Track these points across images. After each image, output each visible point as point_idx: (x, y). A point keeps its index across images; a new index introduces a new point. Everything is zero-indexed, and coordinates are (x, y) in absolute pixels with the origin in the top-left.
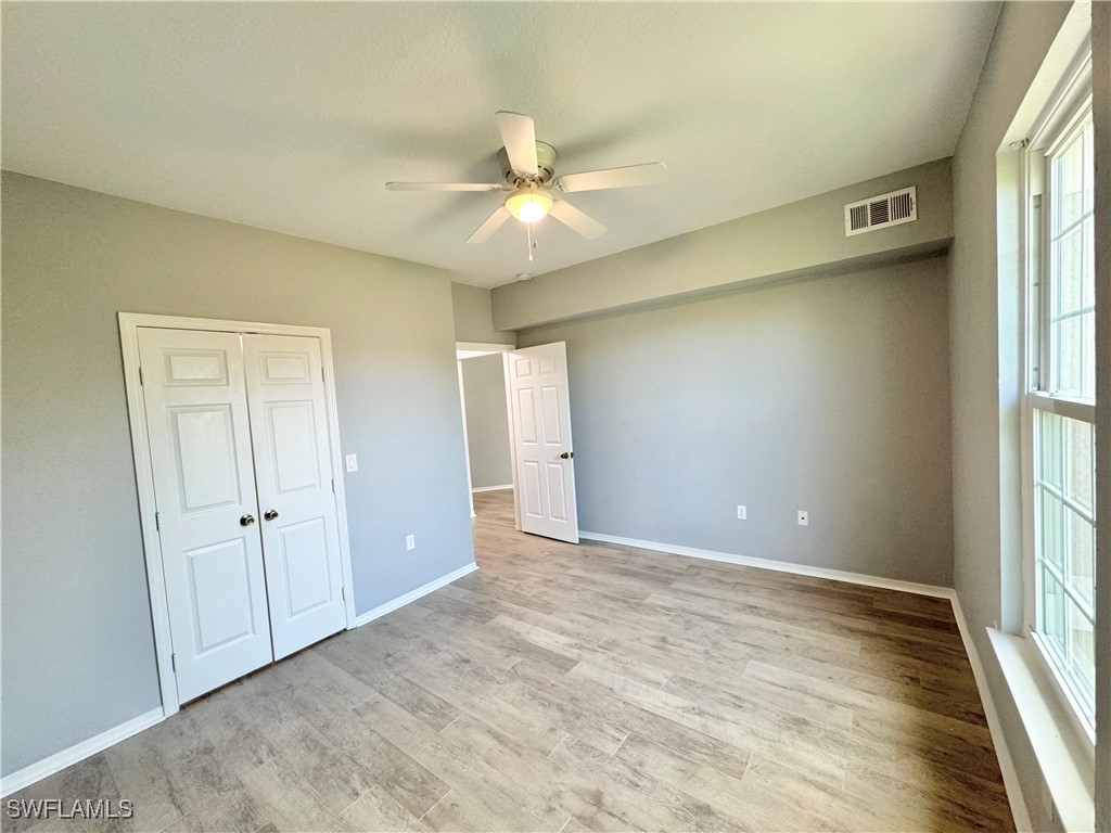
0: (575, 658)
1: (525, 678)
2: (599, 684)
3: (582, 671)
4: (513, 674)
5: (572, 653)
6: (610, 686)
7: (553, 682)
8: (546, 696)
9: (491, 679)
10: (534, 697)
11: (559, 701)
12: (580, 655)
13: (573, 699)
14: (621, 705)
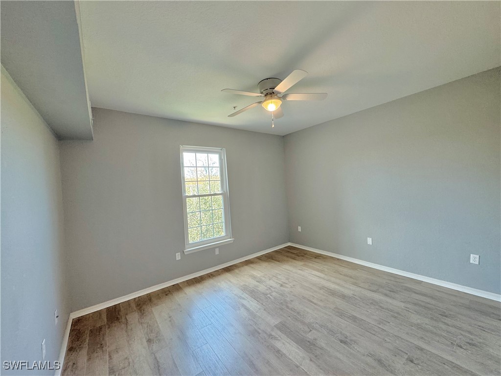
0: (275, 329)
1: (303, 323)
2: (269, 313)
3: (274, 321)
4: (311, 327)
5: (277, 333)
6: (264, 311)
7: (289, 318)
8: (292, 313)
9: (321, 326)
10: (298, 313)
11: (288, 310)
12: (272, 330)
13: (282, 309)
14: (264, 304)
